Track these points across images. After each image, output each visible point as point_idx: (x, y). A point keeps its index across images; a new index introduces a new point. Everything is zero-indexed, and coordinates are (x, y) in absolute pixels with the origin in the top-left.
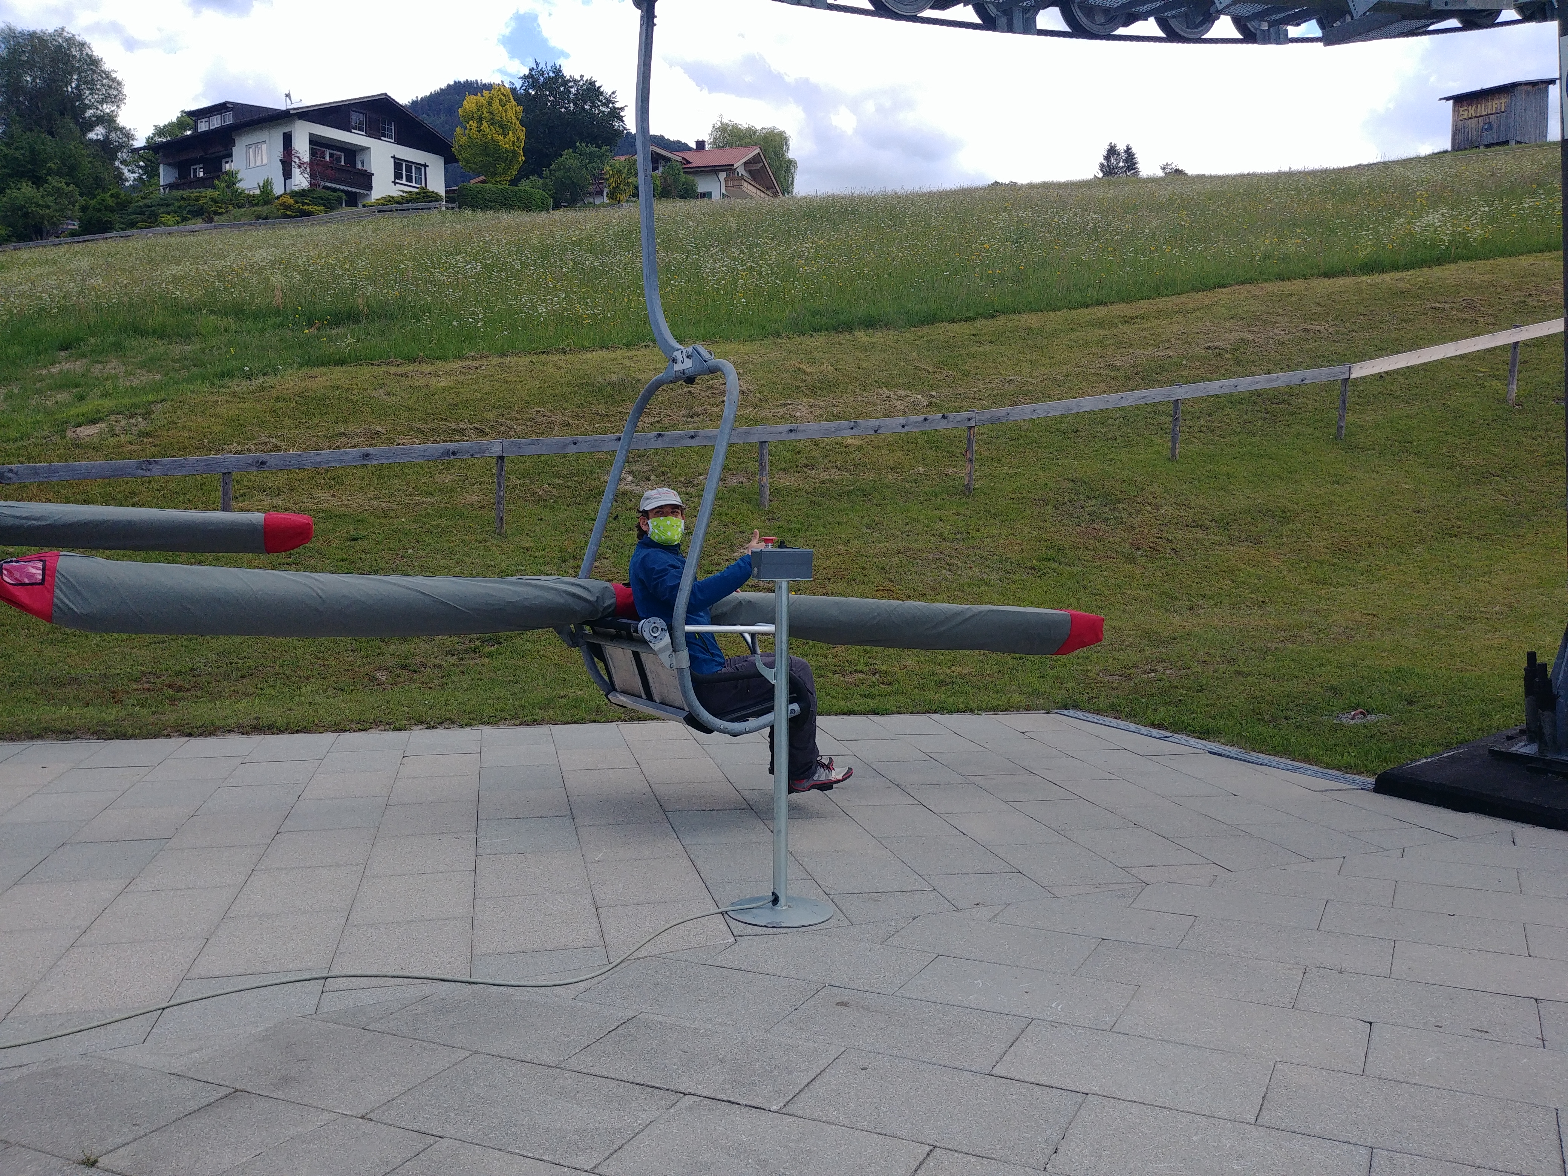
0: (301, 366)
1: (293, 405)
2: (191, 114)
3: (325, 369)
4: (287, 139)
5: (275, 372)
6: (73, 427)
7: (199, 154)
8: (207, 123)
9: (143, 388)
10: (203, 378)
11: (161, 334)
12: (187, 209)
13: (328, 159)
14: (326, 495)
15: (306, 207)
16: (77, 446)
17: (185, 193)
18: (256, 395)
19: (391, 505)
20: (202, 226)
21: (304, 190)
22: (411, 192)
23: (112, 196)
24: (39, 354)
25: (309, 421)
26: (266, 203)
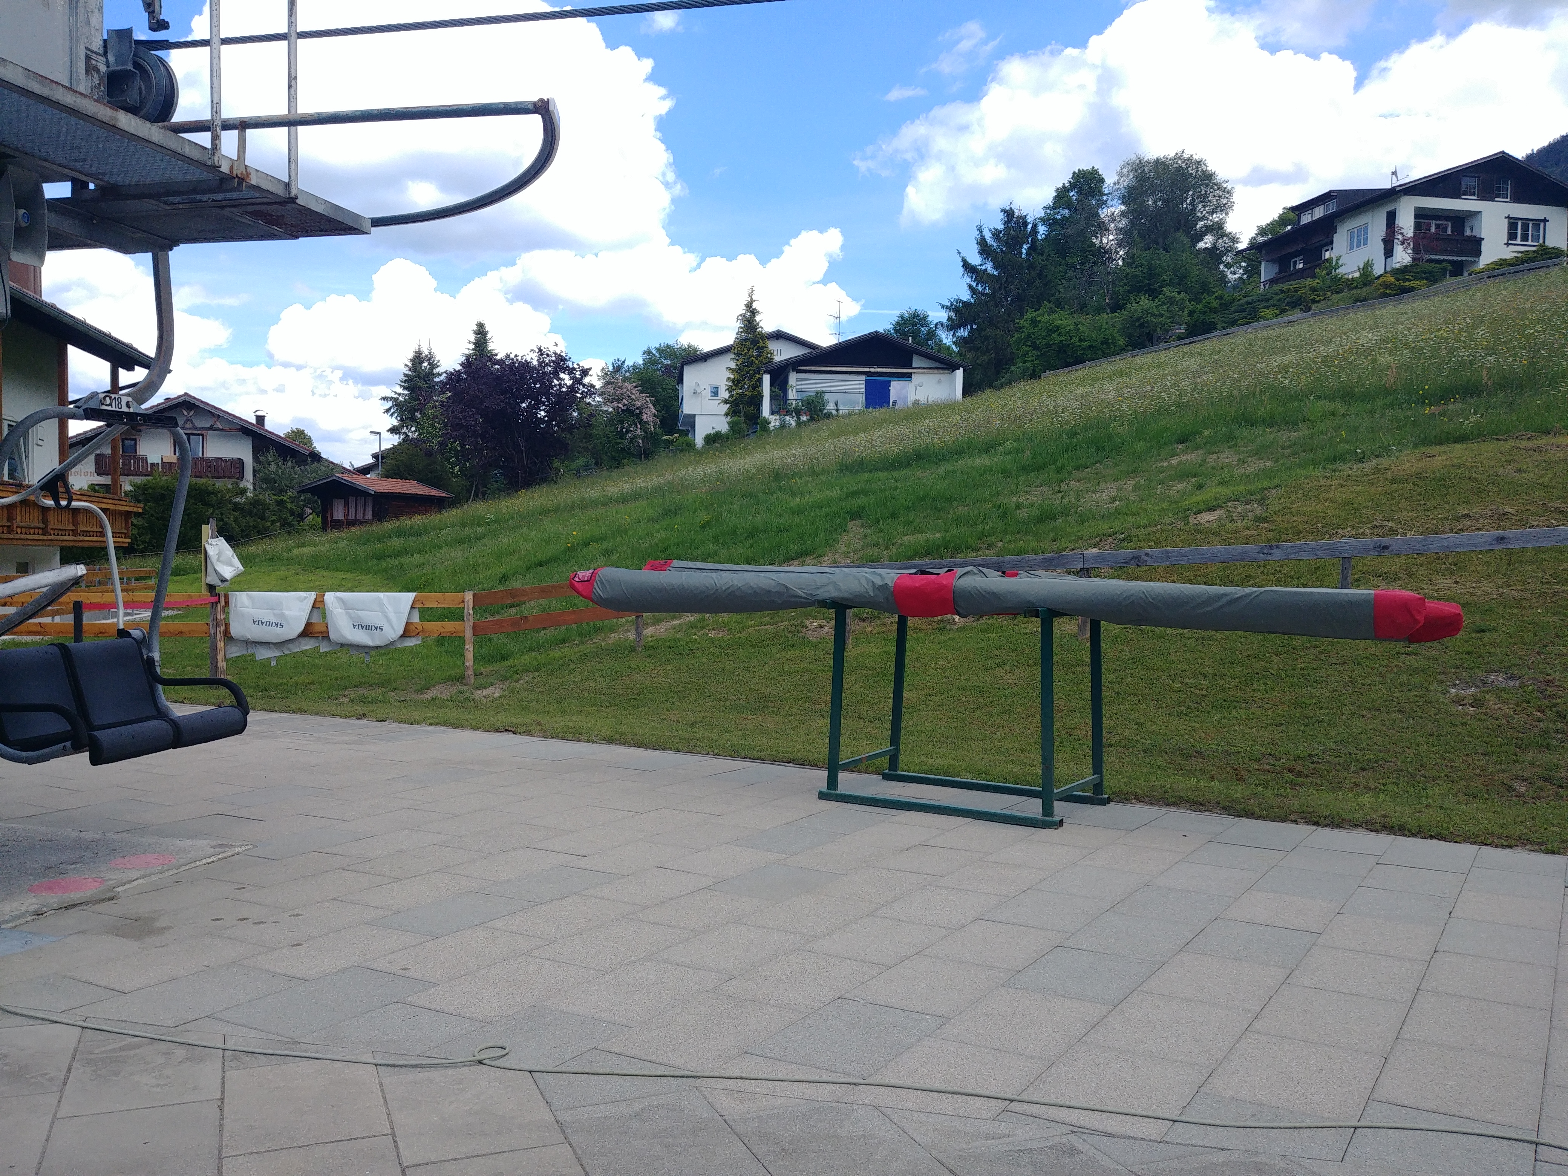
0: (1415, 446)
1: (1410, 486)
2: (1294, 209)
3: (1443, 448)
4: (1391, 217)
5: (1389, 452)
6: (1194, 514)
7: (1299, 246)
8: (1310, 215)
9: (1256, 475)
10: (1315, 463)
11: (1270, 422)
12: (1286, 301)
13: (1433, 230)
14: (1447, 581)
15: (1407, 284)
16: (1199, 531)
17: (1285, 287)
18: (1370, 477)
19: (1523, 593)
20: (1300, 315)
21: (1406, 266)
22: (1526, 251)
23: (1216, 298)
24: (1160, 448)
25: (1428, 503)
26: (1365, 285)
